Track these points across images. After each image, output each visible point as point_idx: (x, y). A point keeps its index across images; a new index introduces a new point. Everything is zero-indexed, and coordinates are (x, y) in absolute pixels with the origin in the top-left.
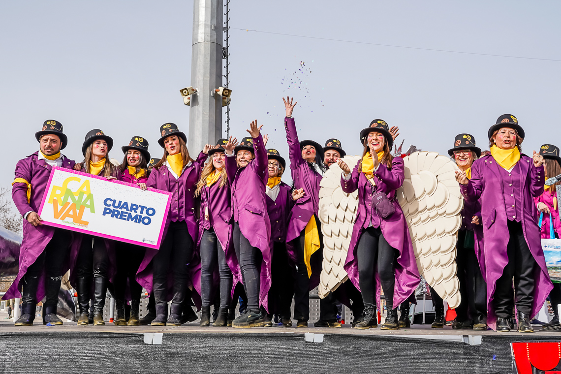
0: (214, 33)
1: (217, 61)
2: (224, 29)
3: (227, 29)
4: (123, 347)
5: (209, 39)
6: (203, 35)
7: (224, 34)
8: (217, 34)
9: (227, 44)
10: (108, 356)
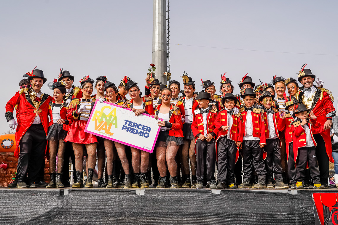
0: (163, 46)
1: (164, 60)
2: (167, 44)
3: (168, 44)
4: (126, 196)
5: (160, 49)
6: (157, 47)
7: (167, 47)
8: (164, 47)
9: (169, 51)
10: (119, 200)
